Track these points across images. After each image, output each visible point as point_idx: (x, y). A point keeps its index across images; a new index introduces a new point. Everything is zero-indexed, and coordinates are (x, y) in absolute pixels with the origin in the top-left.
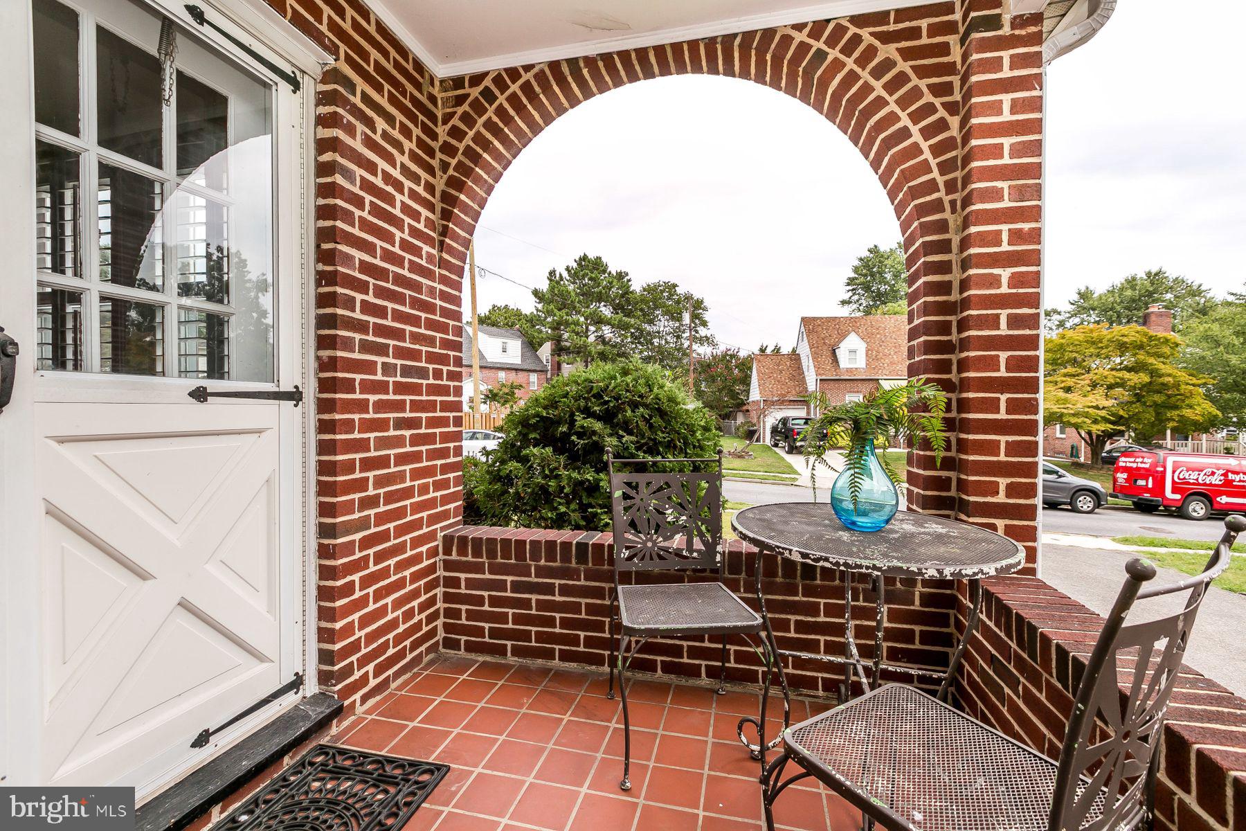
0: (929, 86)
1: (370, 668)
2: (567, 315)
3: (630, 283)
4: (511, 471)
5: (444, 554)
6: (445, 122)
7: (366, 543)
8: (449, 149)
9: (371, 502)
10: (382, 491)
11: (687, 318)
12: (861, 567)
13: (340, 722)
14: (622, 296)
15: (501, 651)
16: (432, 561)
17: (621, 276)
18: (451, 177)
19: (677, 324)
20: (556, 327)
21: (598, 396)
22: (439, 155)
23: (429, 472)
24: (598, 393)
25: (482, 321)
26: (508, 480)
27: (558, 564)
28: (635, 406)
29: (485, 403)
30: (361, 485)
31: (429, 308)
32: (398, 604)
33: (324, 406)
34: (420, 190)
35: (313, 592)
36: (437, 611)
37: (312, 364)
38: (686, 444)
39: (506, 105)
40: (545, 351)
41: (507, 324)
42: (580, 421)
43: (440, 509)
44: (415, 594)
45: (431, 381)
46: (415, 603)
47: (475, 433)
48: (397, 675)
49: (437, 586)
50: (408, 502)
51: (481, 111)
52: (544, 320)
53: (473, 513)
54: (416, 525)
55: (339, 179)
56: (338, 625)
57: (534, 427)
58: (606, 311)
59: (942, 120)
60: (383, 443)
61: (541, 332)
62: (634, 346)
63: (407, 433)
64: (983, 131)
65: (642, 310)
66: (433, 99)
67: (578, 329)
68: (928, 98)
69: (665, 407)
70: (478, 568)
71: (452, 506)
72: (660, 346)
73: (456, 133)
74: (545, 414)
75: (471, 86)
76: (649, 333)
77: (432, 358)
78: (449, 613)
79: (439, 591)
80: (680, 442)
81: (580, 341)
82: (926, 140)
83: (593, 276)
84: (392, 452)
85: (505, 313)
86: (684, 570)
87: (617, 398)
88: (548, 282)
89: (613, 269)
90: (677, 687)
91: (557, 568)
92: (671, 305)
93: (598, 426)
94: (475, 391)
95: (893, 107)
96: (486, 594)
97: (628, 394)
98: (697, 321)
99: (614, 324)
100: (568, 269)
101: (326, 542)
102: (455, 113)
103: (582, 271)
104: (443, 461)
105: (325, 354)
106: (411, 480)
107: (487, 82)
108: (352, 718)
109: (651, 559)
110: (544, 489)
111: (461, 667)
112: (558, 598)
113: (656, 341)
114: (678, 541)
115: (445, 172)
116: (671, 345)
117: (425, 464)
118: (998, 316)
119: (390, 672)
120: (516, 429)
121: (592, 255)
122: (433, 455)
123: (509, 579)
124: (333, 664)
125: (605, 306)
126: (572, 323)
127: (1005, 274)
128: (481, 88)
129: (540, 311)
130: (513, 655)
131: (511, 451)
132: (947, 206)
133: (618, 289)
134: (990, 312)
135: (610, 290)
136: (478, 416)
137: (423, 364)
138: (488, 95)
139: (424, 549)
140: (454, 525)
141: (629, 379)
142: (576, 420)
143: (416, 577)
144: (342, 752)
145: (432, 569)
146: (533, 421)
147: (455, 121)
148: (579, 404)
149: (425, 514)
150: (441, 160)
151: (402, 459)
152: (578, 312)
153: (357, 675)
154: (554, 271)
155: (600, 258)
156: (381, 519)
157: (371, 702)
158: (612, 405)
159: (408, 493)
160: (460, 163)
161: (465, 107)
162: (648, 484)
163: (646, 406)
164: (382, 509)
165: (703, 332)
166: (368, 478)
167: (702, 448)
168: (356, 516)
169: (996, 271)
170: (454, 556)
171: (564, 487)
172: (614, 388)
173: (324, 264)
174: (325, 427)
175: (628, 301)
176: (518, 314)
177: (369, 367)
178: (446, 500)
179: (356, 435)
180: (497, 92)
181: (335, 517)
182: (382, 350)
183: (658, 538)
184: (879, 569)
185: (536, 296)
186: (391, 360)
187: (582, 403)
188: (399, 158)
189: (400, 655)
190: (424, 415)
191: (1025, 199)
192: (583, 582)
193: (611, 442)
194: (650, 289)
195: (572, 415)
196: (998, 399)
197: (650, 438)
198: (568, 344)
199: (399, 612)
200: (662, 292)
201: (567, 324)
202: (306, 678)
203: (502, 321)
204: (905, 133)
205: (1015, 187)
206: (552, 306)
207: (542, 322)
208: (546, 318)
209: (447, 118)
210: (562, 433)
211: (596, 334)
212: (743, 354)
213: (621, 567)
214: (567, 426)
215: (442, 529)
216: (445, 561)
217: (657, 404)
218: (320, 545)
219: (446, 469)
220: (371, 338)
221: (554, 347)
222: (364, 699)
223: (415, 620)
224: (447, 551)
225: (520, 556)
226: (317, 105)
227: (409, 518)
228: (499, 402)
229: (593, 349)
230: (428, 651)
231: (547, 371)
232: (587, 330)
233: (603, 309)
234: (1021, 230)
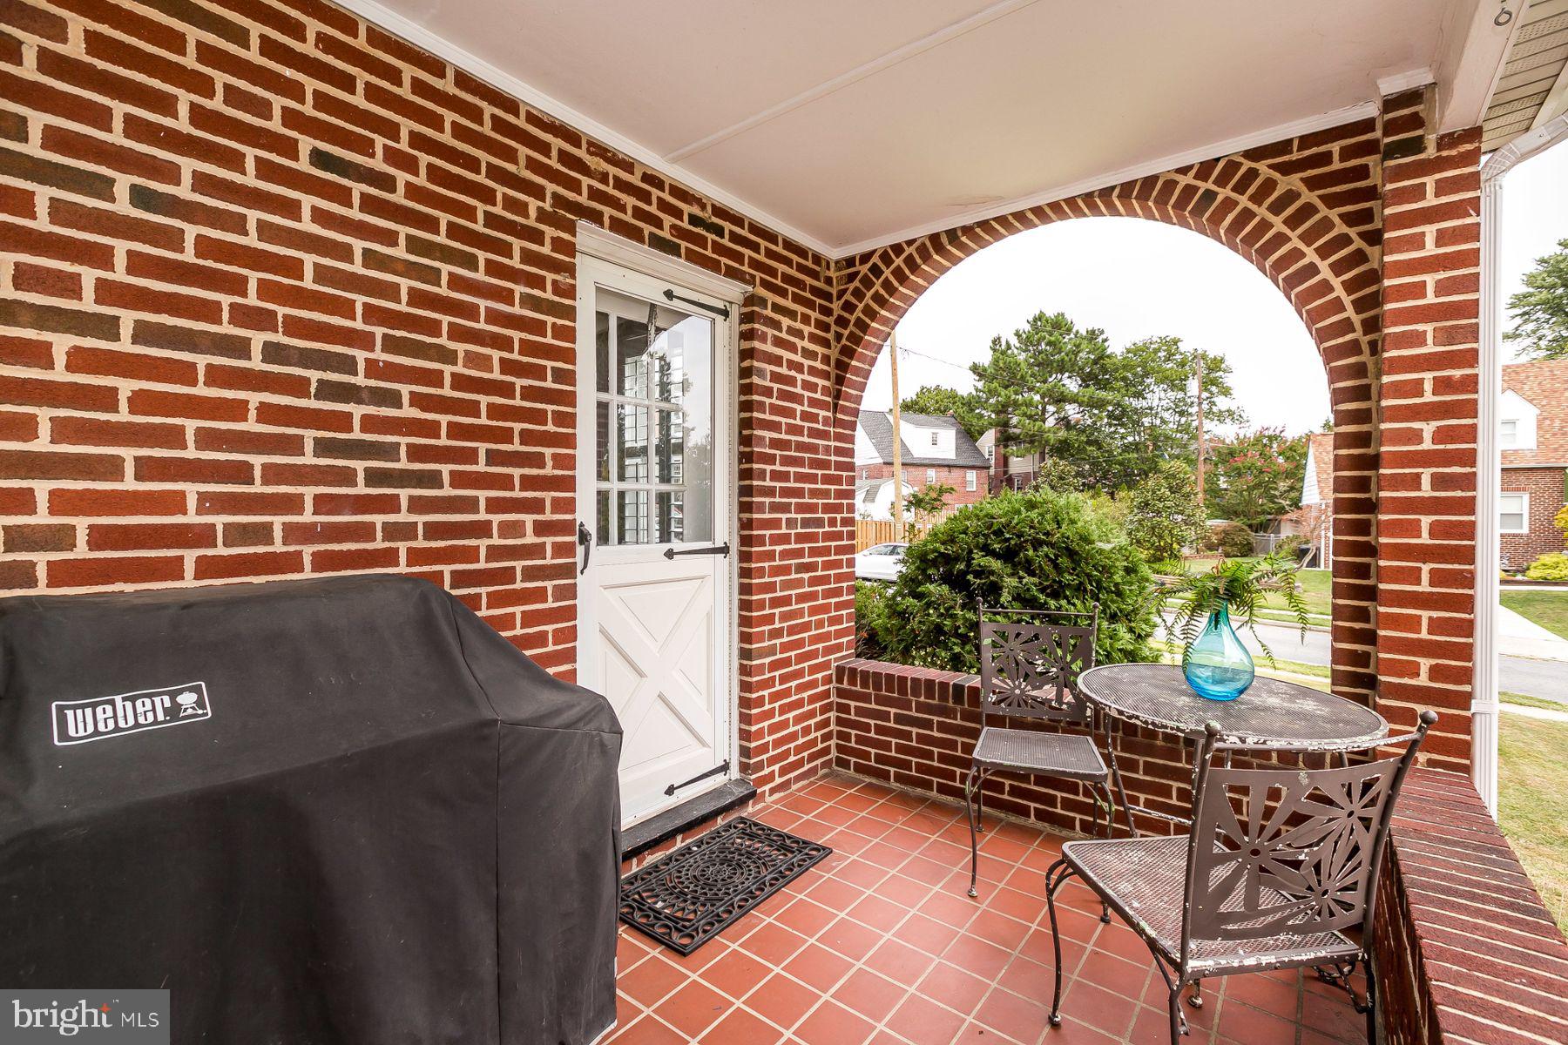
0: (1341, 215)
1: (776, 767)
2: (1017, 394)
3: (1106, 344)
4: (907, 607)
5: (837, 682)
6: (839, 298)
7: (774, 666)
8: (841, 321)
9: (777, 634)
10: (785, 625)
11: (1193, 386)
12: (1166, 727)
13: (754, 804)
14: (1095, 362)
15: (885, 776)
16: (827, 687)
17: (1092, 335)
18: (844, 346)
19: (1180, 395)
20: (1002, 409)
21: (998, 533)
22: (834, 328)
23: (824, 609)
24: (1000, 530)
25: (907, 407)
26: (904, 616)
27: (936, 702)
28: (1037, 544)
29: (908, 510)
30: (770, 619)
31: (824, 464)
32: (798, 720)
33: (745, 557)
34: (818, 365)
35: (736, 701)
36: (831, 732)
37: (736, 524)
38: (1099, 587)
39: (892, 279)
40: (988, 441)
41: (939, 409)
42: (980, 559)
43: (833, 642)
44: (812, 714)
45: (827, 529)
46: (812, 722)
47: (895, 547)
48: (798, 779)
49: (831, 710)
50: (805, 635)
51: (868, 284)
52: (986, 402)
53: (871, 645)
54: (812, 655)
55: (756, 380)
56: (753, 729)
57: (934, 563)
58: (1072, 385)
59: (1359, 252)
60: (787, 585)
61: (982, 416)
62: (1113, 429)
63: (806, 576)
64: (1398, 269)
65: (1124, 379)
66: (829, 281)
67: (1032, 411)
68: (1340, 228)
69: (1075, 546)
70: (864, 698)
71: (845, 640)
72: (1153, 427)
73: (849, 307)
74: (942, 550)
75: (861, 264)
76: (1135, 411)
77: (828, 508)
78: (841, 735)
79: (832, 715)
80: (1092, 585)
81: (1032, 427)
82: (1337, 276)
83: (1053, 339)
84: (793, 592)
85: (937, 395)
86: (1060, 721)
87: (1020, 535)
88: (992, 352)
89: (1082, 327)
90: (1049, 835)
91: (935, 705)
92: (1172, 368)
93: (996, 565)
94: (896, 496)
95: (1296, 243)
96: (872, 722)
97: (1032, 531)
98: (1214, 389)
99: (1083, 402)
100: (1018, 334)
101: (745, 662)
102: (847, 289)
103: (1037, 334)
104: (837, 600)
105: (745, 516)
106: (809, 616)
107: (875, 259)
108: (763, 804)
109: (1019, 705)
110: (939, 629)
111: (851, 783)
112: (936, 734)
113: (1146, 421)
114: (1048, 692)
115: (839, 342)
116: (1171, 425)
117: (821, 602)
118: (1418, 476)
119: (792, 775)
120: (914, 563)
121: (1050, 313)
122: (829, 594)
123: (893, 711)
124: (749, 758)
125: (1070, 377)
126: (1022, 405)
127: (1428, 428)
128: (870, 264)
129: (980, 391)
130: (896, 781)
131: (910, 584)
132: (1366, 348)
133: (1089, 353)
134: (1407, 471)
135: (1076, 355)
136: (900, 527)
137: (820, 515)
138: (876, 271)
139: (819, 676)
140: (846, 656)
141: (1034, 514)
142: (974, 559)
143: (812, 699)
144: (756, 824)
145: (826, 694)
146: (932, 556)
147: (848, 296)
148: (978, 542)
149: (820, 646)
150: (836, 332)
151: (802, 598)
152: (1031, 389)
153: (766, 771)
154: (999, 338)
155: (1063, 315)
156: (786, 647)
157: (777, 796)
158: (1013, 542)
159: (805, 627)
160: (851, 333)
161: (856, 283)
162: (1018, 635)
163: (1051, 545)
164: (786, 639)
165: (1222, 403)
166: (774, 614)
167: (1119, 593)
168: (766, 644)
169: (1416, 425)
170: (845, 685)
171: (959, 627)
172: (1017, 524)
173: (745, 446)
174: (745, 573)
175: (1104, 370)
176: (953, 396)
177: (775, 524)
178: (839, 634)
179: (767, 579)
180: (883, 267)
181: (751, 644)
182: (785, 508)
183: (1026, 686)
184: (1183, 731)
185: (974, 373)
186: (793, 515)
187: (981, 540)
188: (799, 343)
189: (799, 764)
190: (820, 560)
191: (1457, 341)
192: (959, 722)
193: (1010, 582)
194: (1136, 350)
195: (970, 552)
196: (1420, 569)
197: (1054, 581)
198: (1017, 431)
199: (798, 727)
200: (1156, 351)
201: (1016, 404)
202: (732, 766)
203: (932, 406)
204: (1312, 270)
205: (1442, 329)
206: (995, 384)
207: (983, 404)
208: (988, 399)
209: (841, 294)
210: (960, 571)
211: (1056, 415)
212: (1291, 434)
213: (987, 710)
214: (964, 563)
215: (836, 660)
216: (838, 689)
217: (1064, 542)
218: (741, 665)
219: (839, 606)
220: (777, 500)
221: (999, 435)
222: (772, 791)
223: (812, 736)
224: (840, 680)
225: (902, 690)
226: (740, 324)
227: (807, 649)
228: (925, 509)
229: (1051, 435)
230: (824, 765)
231: (988, 468)
232: (1044, 410)
233: (1066, 381)
234: (1449, 378)
